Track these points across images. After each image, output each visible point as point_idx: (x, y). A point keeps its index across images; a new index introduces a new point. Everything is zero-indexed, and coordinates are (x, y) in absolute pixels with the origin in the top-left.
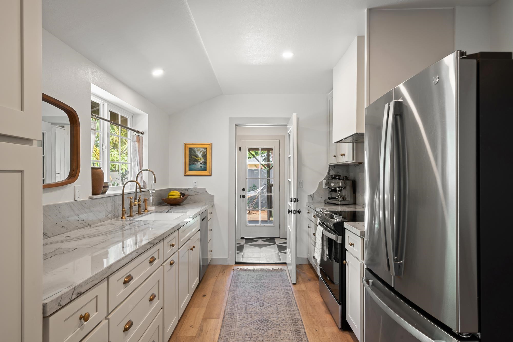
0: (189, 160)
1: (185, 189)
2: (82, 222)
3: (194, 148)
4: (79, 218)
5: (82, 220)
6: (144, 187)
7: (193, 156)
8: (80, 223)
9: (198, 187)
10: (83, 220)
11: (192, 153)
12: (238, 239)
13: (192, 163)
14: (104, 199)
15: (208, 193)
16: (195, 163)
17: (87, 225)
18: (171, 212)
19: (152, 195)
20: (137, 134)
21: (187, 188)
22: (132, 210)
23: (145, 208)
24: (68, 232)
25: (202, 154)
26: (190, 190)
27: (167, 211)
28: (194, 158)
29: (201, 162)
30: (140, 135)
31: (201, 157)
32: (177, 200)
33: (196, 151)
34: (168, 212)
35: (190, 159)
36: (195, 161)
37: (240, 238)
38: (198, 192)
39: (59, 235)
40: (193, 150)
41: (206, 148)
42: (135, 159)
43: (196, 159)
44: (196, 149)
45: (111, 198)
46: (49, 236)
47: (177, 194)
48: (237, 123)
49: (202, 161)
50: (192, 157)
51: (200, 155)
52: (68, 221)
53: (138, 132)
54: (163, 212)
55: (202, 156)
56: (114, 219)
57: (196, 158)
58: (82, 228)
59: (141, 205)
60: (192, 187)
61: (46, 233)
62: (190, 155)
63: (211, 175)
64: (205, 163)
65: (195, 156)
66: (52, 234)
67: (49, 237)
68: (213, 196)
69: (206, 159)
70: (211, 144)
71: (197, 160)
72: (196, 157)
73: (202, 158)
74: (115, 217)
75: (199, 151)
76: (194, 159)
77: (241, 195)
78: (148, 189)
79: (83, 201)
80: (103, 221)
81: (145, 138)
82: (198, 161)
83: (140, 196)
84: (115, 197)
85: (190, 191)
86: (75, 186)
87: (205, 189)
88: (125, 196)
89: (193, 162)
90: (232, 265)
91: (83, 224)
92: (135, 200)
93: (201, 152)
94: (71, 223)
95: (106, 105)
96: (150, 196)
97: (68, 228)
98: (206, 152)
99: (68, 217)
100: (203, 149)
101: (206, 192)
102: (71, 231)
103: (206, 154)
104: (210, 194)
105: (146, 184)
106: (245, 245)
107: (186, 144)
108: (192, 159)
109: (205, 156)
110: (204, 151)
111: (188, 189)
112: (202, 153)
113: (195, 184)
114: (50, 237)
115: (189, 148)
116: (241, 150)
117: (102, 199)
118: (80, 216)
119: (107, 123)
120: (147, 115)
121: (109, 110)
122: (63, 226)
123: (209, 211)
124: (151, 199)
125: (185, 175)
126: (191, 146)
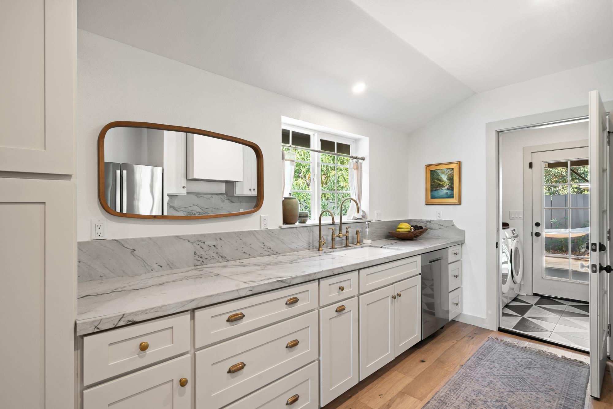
0: (431, 185)
1: (427, 221)
2: (269, 250)
3: (437, 170)
4: (264, 246)
5: (269, 248)
6: (365, 218)
7: (436, 181)
8: (266, 251)
9: (443, 219)
10: (270, 248)
11: (435, 177)
12: (527, 295)
13: (435, 189)
14: (297, 229)
15: (455, 227)
16: (439, 189)
17: (275, 253)
18: (385, 248)
19: (368, 227)
20: (355, 160)
21: (429, 220)
22: (334, 242)
23: (357, 241)
24: (250, 258)
25: (448, 177)
26: (433, 222)
27: (381, 246)
28: (437, 182)
29: (446, 187)
30: (360, 161)
31: (446, 180)
32: (403, 233)
33: (440, 174)
34: (381, 247)
35: (432, 184)
36: (439, 186)
37: (531, 294)
38: (442, 226)
39: (240, 259)
40: (436, 173)
41: (453, 168)
42: (353, 188)
43: (439, 184)
44: (439, 172)
45: (309, 228)
46: (228, 259)
47: (406, 227)
48: (499, 129)
49: (448, 186)
50: (434, 182)
51: (444, 178)
52: (251, 248)
53: (356, 158)
54: (377, 247)
55: (448, 180)
56: (312, 249)
57: (440, 182)
58: (269, 255)
59: (348, 237)
60: (435, 219)
61: (225, 257)
62: (432, 179)
63: (460, 204)
64: (451, 188)
65: (438, 180)
66: (232, 258)
67: (229, 261)
68: (463, 231)
69: (452, 183)
70: (460, 164)
71: (441, 184)
72: (440, 181)
73: (447, 182)
74: (315, 248)
75: (443, 173)
76: (437, 184)
77: (532, 233)
78: (369, 219)
79: (270, 230)
80: (297, 251)
81: (365, 165)
82: (442, 186)
83: (347, 228)
84: (314, 227)
85: (433, 223)
86: (261, 215)
87: (452, 221)
89: (436, 188)
90: (491, 331)
91: (270, 252)
92: (340, 231)
93: (446, 175)
94: (255, 250)
95: (316, 134)
96: (366, 227)
97: (251, 254)
98: (453, 174)
99: (251, 244)
100: (448, 170)
101: (453, 225)
102: (254, 257)
103: (453, 176)
104: (458, 229)
105: (366, 214)
106: (534, 306)
107: (427, 166)
108: (435, 184)
109: (451, 179)
110: (450, 173)
112: (448, 175)
113: (439, 215)
114: (229, 260)
115: (431, 171)
116: (532, 168)
117: (295, 229)
118: (265, 244)
119: (316, 153)
120: (368, 138)
121: (320, 139)
122: (245, 252)
123: (451, 251)
124: (366, 232)
125: (427, 204)
126: (433, 168)
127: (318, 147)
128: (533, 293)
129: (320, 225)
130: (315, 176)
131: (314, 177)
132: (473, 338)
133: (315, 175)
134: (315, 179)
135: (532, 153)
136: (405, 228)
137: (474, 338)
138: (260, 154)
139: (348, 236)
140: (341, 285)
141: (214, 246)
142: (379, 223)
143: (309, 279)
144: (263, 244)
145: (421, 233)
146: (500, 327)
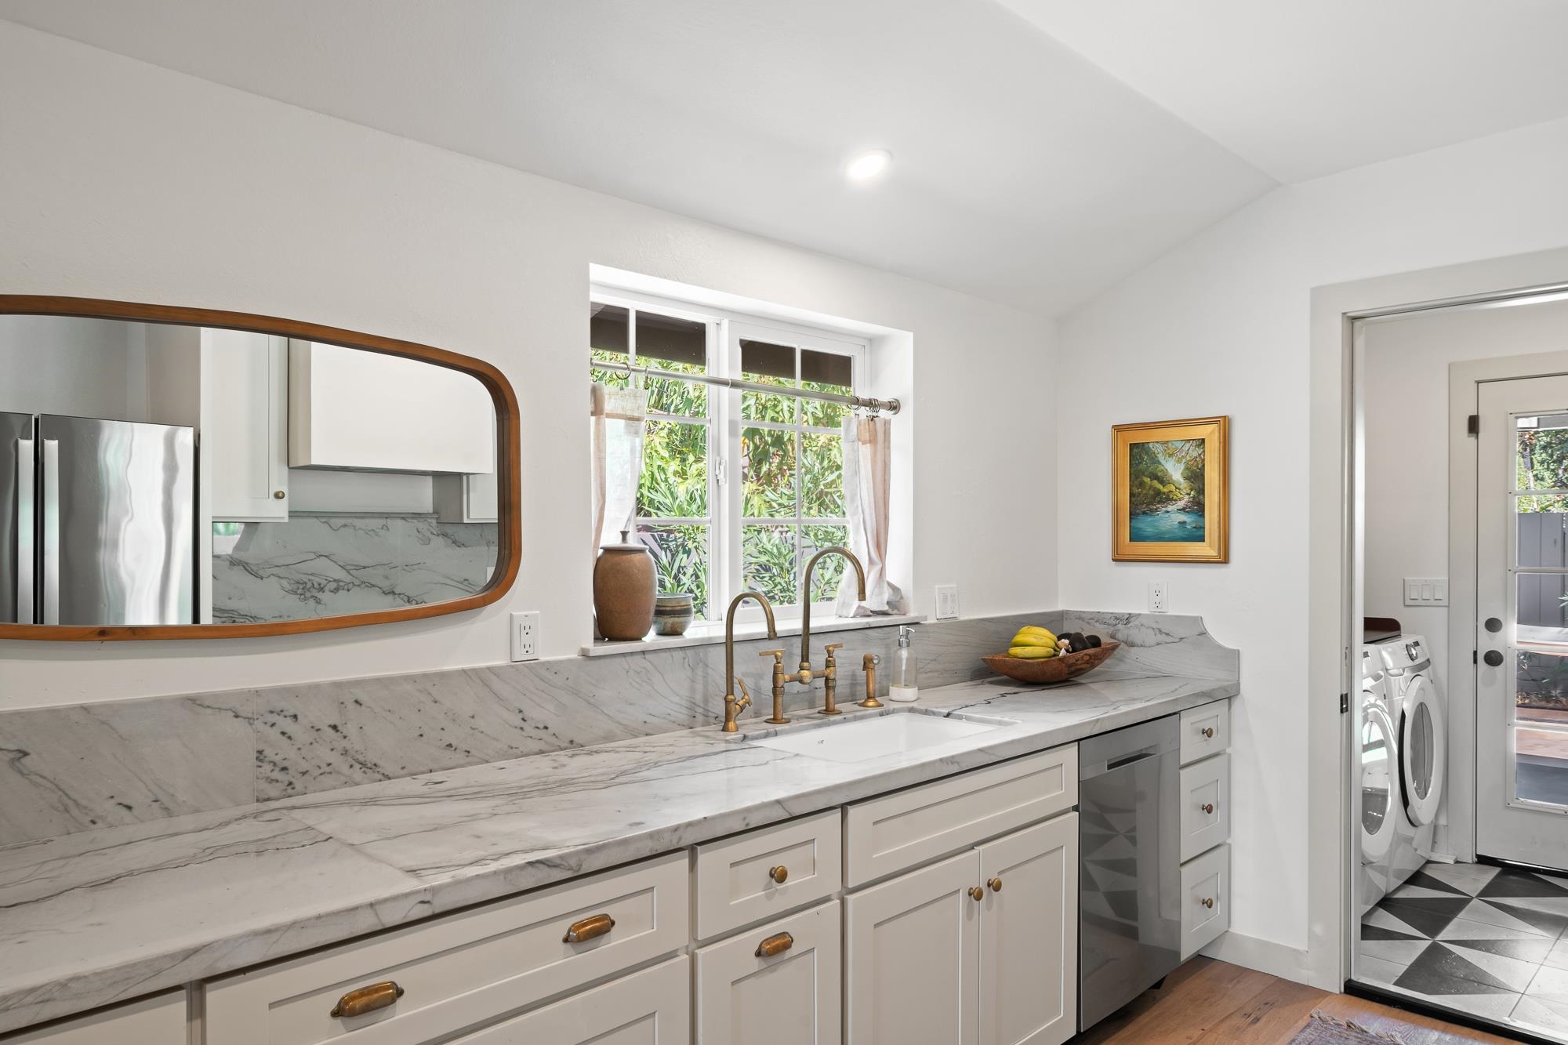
0: (1132, 495)
1: (1116, 618)
2: (542, 733)
3: (1151, 446)
4: (524, 720)
5: (541, 726)
6: (899, 610)
7: (1147, 480)
8: (531, 737)
9: (1171, 612)
10: (546, 728)
11: (1143, 466)
12: (1457, 862)
13: (1144, 508)
14: (647, 656)
15: (1211, 640)
16: (1156, 510)
17: (563, 745)
18: (960, 717)
19: (905, 644)
20: (864, 412)
21: (1123, 615)
22: (780, 700)
23: (868, 693)
24: (470, 764)
25: (1187, 468)
26: (1137, 622)
27: (946, 711)
28: (1151, 486)
29: (1181, 504)
30: (883, 413)
31: (1182, 480)
32: (1028, 664)
33: (1161, 458)
34: (948, 715)
35: (1136, 491)
36: (1158, 499)
37: (1469, 858)
38: (1167, 634)
39: (431, 771)
40: (1147, 453)
41: (1203, 440)
42: (857, 507)
43: (1158, 493)
44: (1158, 449)
45: (689, 653)
46: (386, 773)
47: (1040, 642)
48: (1355, 309)
49: (1186, 498)
50: (1142, 484)
51: (1175, 471)
52: (472, 729)
53: (871, 404)
54: (934, 713)
55: (1186, 478)
56: (703, 726)
57: (1160, 487)
58: (541, 752)
59: (834, 680)
60: (1145, 611)
61: (375, 765)
62: (1136, 476)
63: (1226, 561)
64: (1197, 507)
65: (1155, 477)
66: (403, 768)
67: (389, 778)
68: (1236, 655)
69: (1201, 491)
70: (1225, 425)
71: (1164, 493)
72: (1162, 482)
73: (1184, 485)
74: (712, 720)
75: (1171, 455)
76: (1151, 492)
77: (1475, 653)
78: (912, 614)
79: (548, 666)
80: (647, 735)
81: (901, 428)
82: (1168, 499)
83: (831, 648)
84: (711, 649)
85: (1137, 626)
86: (513, 613)
87: (1198, 620)
88: (736, 647)
89: (1148, 504)
90: (1321, 994)
91: (546, 742)
92: (803, 661)
93: (1179, 461)
94: (488, 736)
95: (725, 323)
96: (899, 645)
97: (473, 752)
98: (1203, 460)
99: (473, 717)
100: (1187, 445)
101: (1203, 633)
102: (487, 762)
103: (1204, 466)
104: (1220, 647)
105: (902, 598)
106: (1475, 902)
107: (1118, 429)
108: (1144, 492)
109: (1196, 477)
110: (1195, 454)
111: (1129, 619)
112: (1187, 463)
113: (1158, 599)
114: (391, 775)
115: (1132, 446)
116: (1477, 433)
117: (639, 658)
118: (527, 713)
119: (725, 390)
120: (909, 336)
121: (742, 341)
122: (450, 745)
123: (1188, 724)
124: (901, 660)
125: (1119, 558)
126: (1139, 437)
127: (731, 367)
128: (1478, 856)
129: (730, 642)
130: (722, 468)
131: (717, 472)
132: (1257, 1020)
133: (720, 464)
134: (721, 477)
135: (1478, 383)
136: (1037, 643)
137: (1264, 1020)
138: (508, 400)
139: (832, 676)
140: (777, 862)
141: (335, 727)
142: (951, 625)
143: (651, 850)
144: (521, 716)
145: (1094, 661)
146: (1353, 978)
